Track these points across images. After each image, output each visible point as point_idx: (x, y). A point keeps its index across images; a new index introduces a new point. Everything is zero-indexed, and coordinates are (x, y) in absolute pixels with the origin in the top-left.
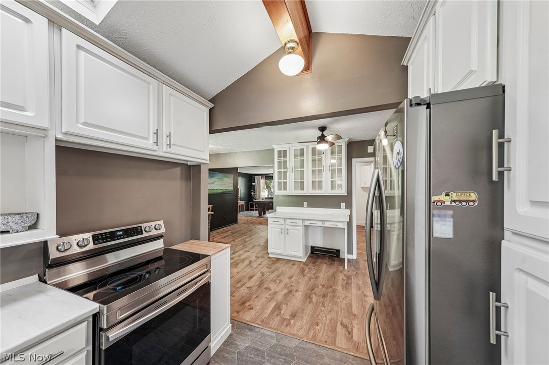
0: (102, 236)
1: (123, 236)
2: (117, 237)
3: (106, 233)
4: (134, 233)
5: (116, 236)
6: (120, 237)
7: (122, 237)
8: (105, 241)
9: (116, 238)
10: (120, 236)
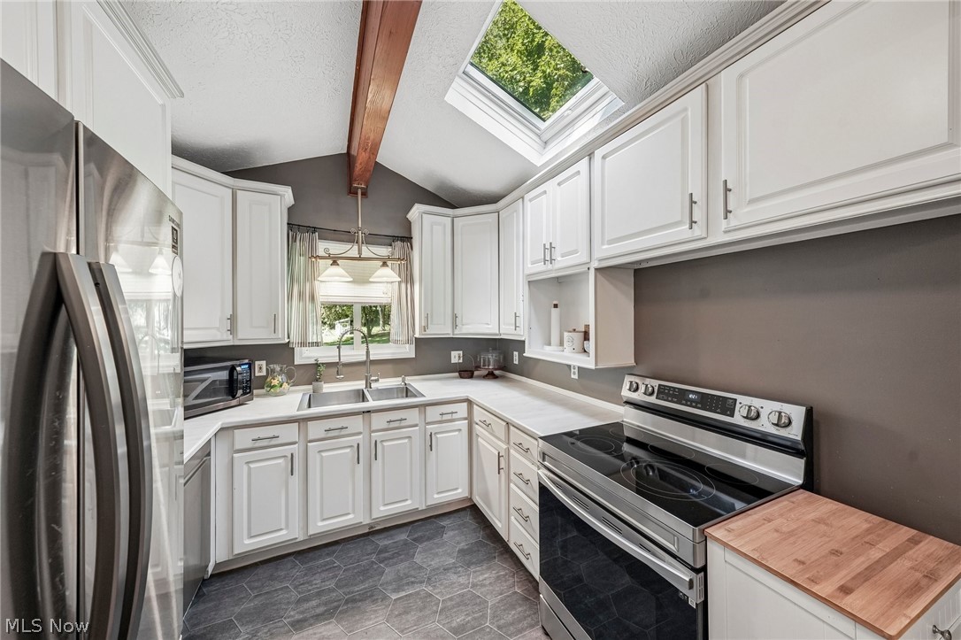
0: (669, 390)
1: (697, 403)
2: (687, 401)
3: (674, 388)
4: (717, 407)
5: (686, 398)
6: (691, 403)
7: (694, 404)
8: (670, 399)
9: (684, 402)
10: (692, 401)
